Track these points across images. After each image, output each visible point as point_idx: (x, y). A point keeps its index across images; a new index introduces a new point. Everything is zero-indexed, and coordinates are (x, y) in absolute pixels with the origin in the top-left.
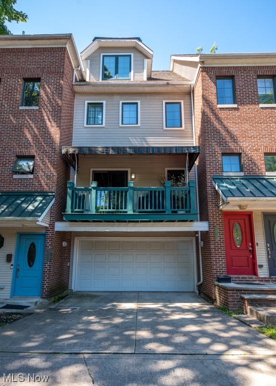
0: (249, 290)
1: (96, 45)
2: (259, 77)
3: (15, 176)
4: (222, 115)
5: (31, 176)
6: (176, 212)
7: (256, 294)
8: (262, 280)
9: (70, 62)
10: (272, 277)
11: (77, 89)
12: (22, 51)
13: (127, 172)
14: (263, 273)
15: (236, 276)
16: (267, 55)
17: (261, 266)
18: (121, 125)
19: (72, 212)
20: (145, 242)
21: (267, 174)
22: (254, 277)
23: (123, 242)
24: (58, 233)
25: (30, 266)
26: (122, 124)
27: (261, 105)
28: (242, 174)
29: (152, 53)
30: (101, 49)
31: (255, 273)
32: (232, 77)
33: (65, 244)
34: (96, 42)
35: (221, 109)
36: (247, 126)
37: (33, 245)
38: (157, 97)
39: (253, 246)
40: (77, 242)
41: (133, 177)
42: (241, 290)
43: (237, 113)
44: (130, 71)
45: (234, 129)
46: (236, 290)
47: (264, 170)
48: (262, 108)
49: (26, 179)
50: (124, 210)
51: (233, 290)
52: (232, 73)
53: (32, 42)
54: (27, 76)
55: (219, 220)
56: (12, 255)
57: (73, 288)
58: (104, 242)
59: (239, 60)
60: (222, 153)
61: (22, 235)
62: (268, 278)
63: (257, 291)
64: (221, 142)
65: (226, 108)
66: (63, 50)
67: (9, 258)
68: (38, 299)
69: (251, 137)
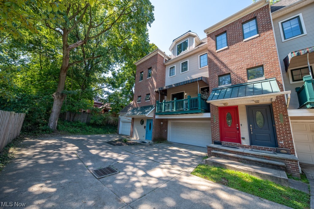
0: (219, 149)
2: (243, 23)
3: (146, 101)
4: (219, 55)
5: (149, 100)
6: (198, 109)
7: (223, 151)
8: (243, 147)
9: (161, 56)
10: (252, 146)
11: (166, 64)
12: (148, 60)
13: (183, 92)
14: (246, 142)
16: (245, 9)
17: (243, 138)
19: (164, 111)
21: (249, 81)
23: (186, 123)
24: (156, 119)
25: (150, 129)
26: (182, 72)
27: (245, 40)
28: (230, 85)
29: (195, 34)
30: (177, 43)
31: (240, 142)
32: (225, 32)
33: (162, 123)
34: (174, 42)
35: (218, 52)
36: (234, 56)
37: (150, 123)
38: (196, 55)
39: (239, 126)
40: (169, 123)
41: (186, 94)
42: (215, 148)
43: (228, 51)
44: (187, 47)
45: (225, 61)
46: (212, 148)
47: (246, 79)
48: (245, 42)
49: (148, 102)
50: (173, 110)
51: (210, 148)
52: (224, 30)
53: (149, 56)
55: (216, 112)
57: (168, 140)
58: (179, 122)
59: (228, 21)
60: (218, 76)
61: (148, 120)
62: (249, 146)
64: (218, 69)
65: (221, 51)
66: (157, 54)
67: (145, 127)
68: (151, 141)
69: (237, 62)
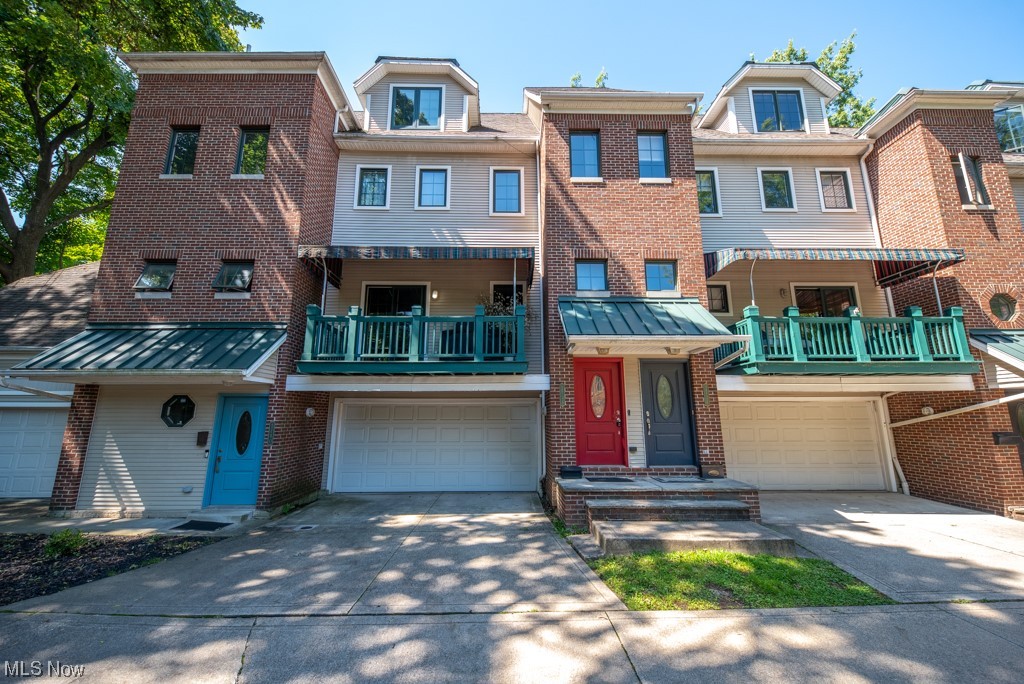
0: (600, 493)
1: (381, 70)
2: (640, 132)
3: (218, 296)
4: (576, 194)
5: (247, 296)
7: (611, 498)
8: (636, 473)
9: (327, 99)
10: (651, 467)
11: (342, 143)
12: (240, 78)
13: (425, 287)
14: (637, 460)
15: (592, 466)
16: (652, 97)
17: (633, 450)
18: (417, 207)
20: (457, 406)
21: (649, 294)
22: (622, 467)
23: (420, 407)
24: (292, 393)
25: (241, 450)
26: (420, 205)
27: (643, 180)
28: (607, 294)
29: (475, 85)
30: (392, 75)
31: (624, 462)
32: (596, 132)
33: (310, 412)
34: (381, 65)
35: (576, 184)
36: (618, 214)
37: (247, 416)
38: (480, 161)
39: (622, 416)
40: (338, 409)
41: (435, 296)
42: (588, 493)
43: (603, 192)
44: (440, 115)
45: (596, 219)
46: (580, 493)
47: (643, 288)
48: (642, 184)
49: (237, 300)
50: (403, 355)
51: (575, 493)
52: (597, 124)
53: (258, 64)
54: (246, 122)
55: (567, 373)
56: (207, 433)
57: (329, 488)
58: (385, 407)
59: (608, 104)
60: (576, 259)
61: (229, 398)
62: (645, 470)
63: (613, 493)
64: (575, 241)
65: (585, 184)
66: (312, 78)
67: (202, 439)
68: (250, 511)
69: (624, 233)
